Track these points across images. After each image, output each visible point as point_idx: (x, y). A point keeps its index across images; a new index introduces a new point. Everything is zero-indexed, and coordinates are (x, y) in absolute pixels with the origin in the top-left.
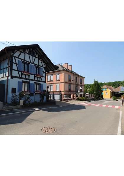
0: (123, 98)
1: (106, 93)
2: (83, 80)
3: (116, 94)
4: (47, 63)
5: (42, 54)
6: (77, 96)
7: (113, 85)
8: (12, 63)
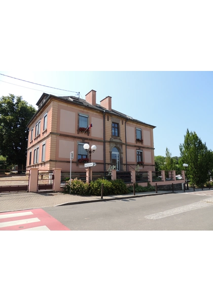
2: (146, 133)
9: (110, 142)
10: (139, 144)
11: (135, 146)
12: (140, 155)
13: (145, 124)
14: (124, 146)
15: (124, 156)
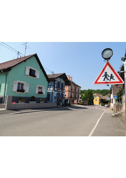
1: (96, 100)
2: (79, 89)
3: (104, 101)
4: (66, 81)
5: (65, 77)
6: (78, 101)
7: (102, 93)
8: (55, 84)
15: (76, 96)
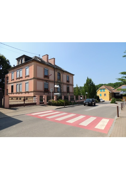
0: (124, 100)
7: (114, 86)
9: (57, 82)
10: (68, 83)
11: (66, 84)
12: (68, 88)
13: (70, 73)
14: (62, 84)
15: (62, 89)
